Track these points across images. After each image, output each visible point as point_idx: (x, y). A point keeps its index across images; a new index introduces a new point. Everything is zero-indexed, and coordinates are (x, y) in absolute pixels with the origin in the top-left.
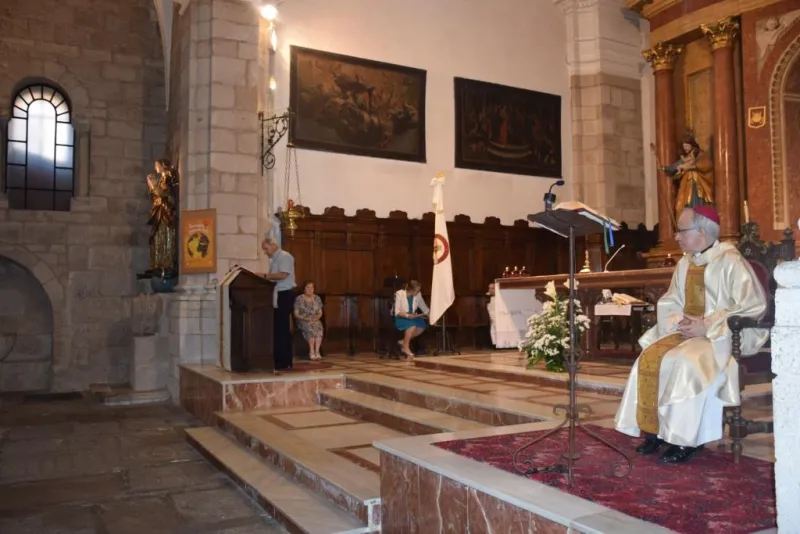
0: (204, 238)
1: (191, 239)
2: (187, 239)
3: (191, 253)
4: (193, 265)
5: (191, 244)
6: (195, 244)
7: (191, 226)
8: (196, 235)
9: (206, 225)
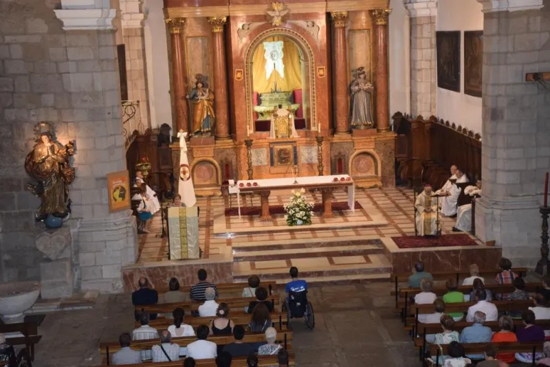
0: (123, 189)
1: (115, 191)
2: (112, 191)
3: (115, 200)
4: (117, 207)
5: (115, 193)
6: (117, 193)
7: (114, 183)
8: (117, 188)
9: (123, 181)
